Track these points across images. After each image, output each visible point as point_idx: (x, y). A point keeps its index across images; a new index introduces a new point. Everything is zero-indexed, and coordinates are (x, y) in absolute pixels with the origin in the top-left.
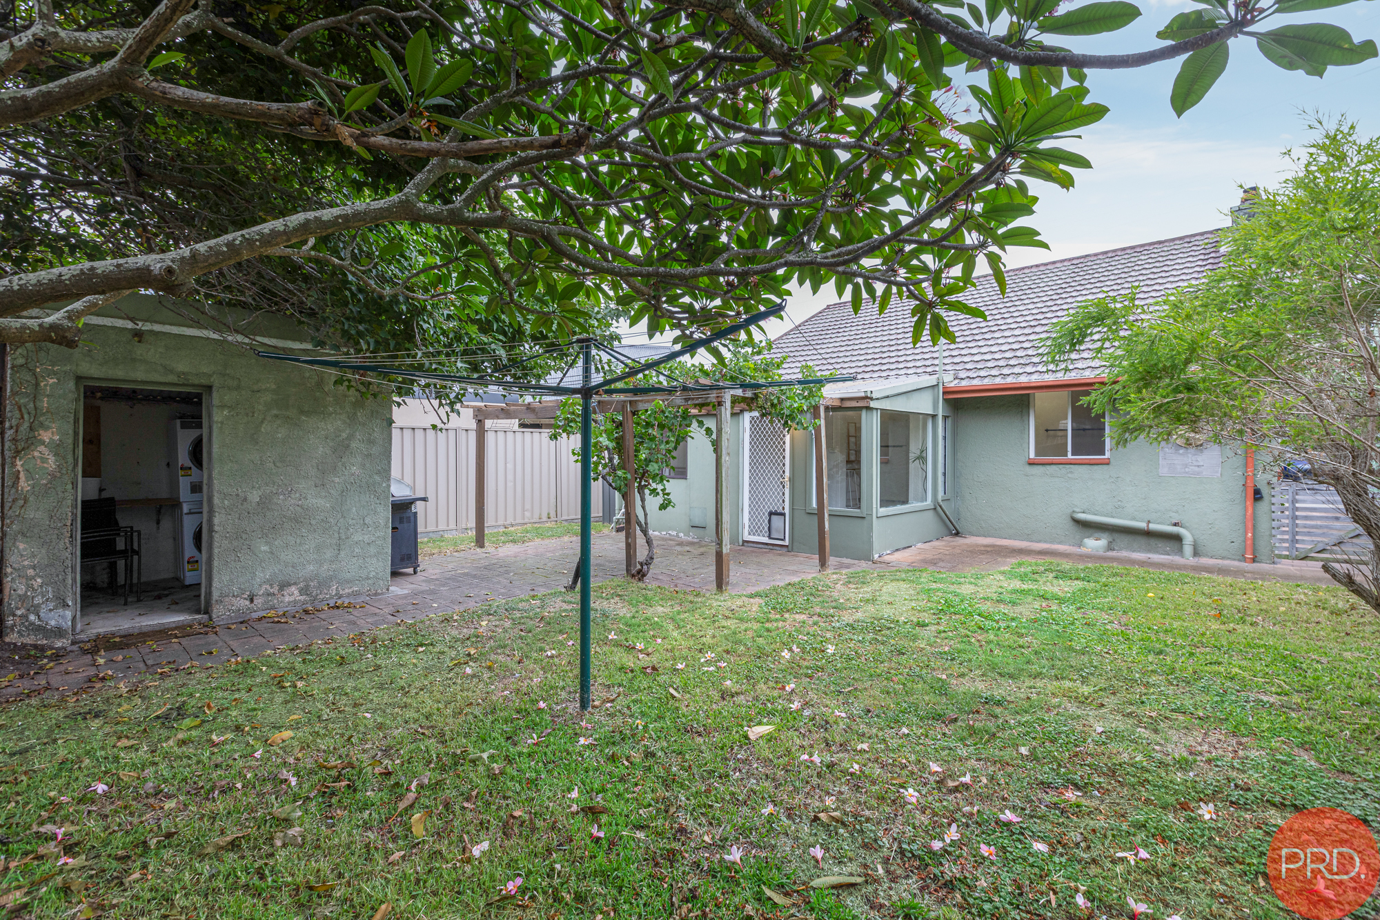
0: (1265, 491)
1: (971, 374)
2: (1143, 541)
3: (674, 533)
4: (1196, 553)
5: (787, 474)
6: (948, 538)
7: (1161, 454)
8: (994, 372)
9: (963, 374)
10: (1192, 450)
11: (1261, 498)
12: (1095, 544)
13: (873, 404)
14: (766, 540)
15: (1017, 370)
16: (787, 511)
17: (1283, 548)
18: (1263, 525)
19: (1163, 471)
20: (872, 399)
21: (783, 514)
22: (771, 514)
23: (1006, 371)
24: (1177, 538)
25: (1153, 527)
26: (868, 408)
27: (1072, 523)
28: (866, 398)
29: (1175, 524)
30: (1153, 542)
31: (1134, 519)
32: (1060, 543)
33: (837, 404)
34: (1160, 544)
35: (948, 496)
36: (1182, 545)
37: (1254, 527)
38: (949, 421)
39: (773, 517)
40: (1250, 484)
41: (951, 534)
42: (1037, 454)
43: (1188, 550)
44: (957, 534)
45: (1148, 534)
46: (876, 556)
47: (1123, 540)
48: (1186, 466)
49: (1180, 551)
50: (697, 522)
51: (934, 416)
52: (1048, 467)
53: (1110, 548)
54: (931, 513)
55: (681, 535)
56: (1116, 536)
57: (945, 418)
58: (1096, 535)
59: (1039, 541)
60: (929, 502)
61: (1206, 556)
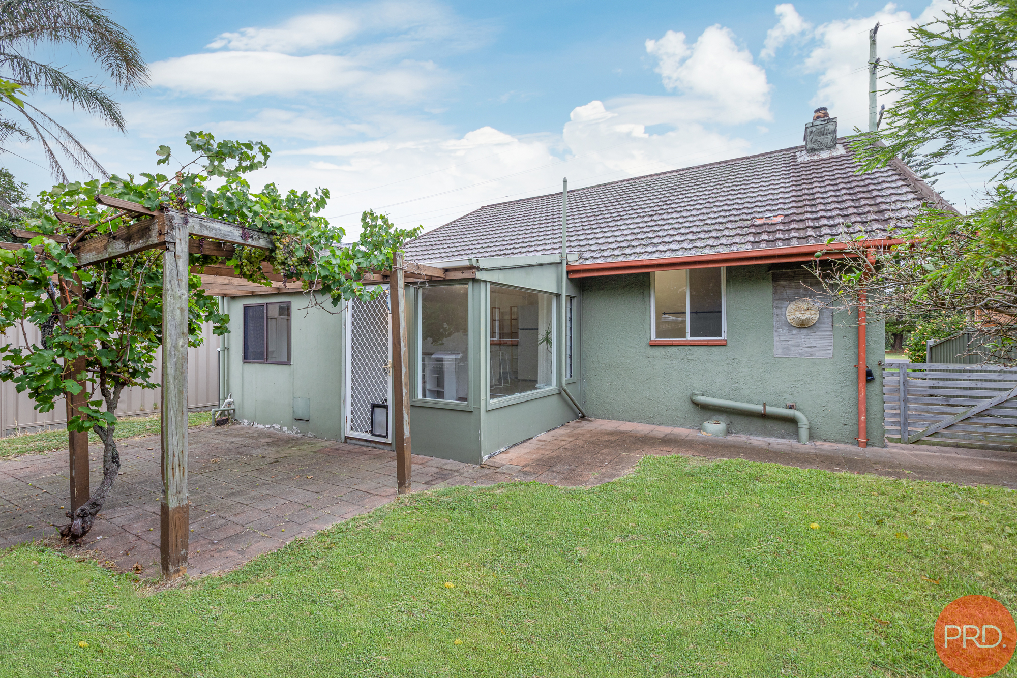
0: (876, 373)
1: (595, 254)
2: (759, 423)
3: (278, 427)
4: (811, 437)
5: (390, 360)
6: (572, 423)
7: (775, 335)
8: (617, 252)
9: (587, 255)
10: (804, 331)
11: (873, 379)
12: (714, 428)
13: (479, 275)
14: (368, 436)
15: (638, 250)
16: (390, 403)
17: (893, 430)
18: (875, 408)
19: (778, 352)
20: (478, 269)
21: (386, 407)
22: (374, 406)
23: (628, 251)
24: (793, 421)
25: (770, 409)
26: (474, 280)
27: (692, 405)
28: (471, 268)
29: (791, 407)
30: (769, 424)
31: (750, 401)
32: (680, 426)
33: (441, 274)
34: (776, 426)
35: (574, 379)
36: (797, 429)
37: (867, 410)
38: (574, 302)
39: (377, 410)
40: (862, 366)
41: (578, 418)
42: (657, 335)
43: (804, 433)
44: (583, 417)
45: (764, 416)
46: (485, 458)
47: (740, 422)
48: (799, 347)
49: (796, 435)
50: (300, 415)
51: (558, 296)
52: (669, 349)
53: (728, 432)
54: (556, 398)
55: (285, 429)
56: (733, 418)
57: (571, 298)
58: (715, 418)
59: (660, 424)
60: (553, 386)
61: (820, 439)
